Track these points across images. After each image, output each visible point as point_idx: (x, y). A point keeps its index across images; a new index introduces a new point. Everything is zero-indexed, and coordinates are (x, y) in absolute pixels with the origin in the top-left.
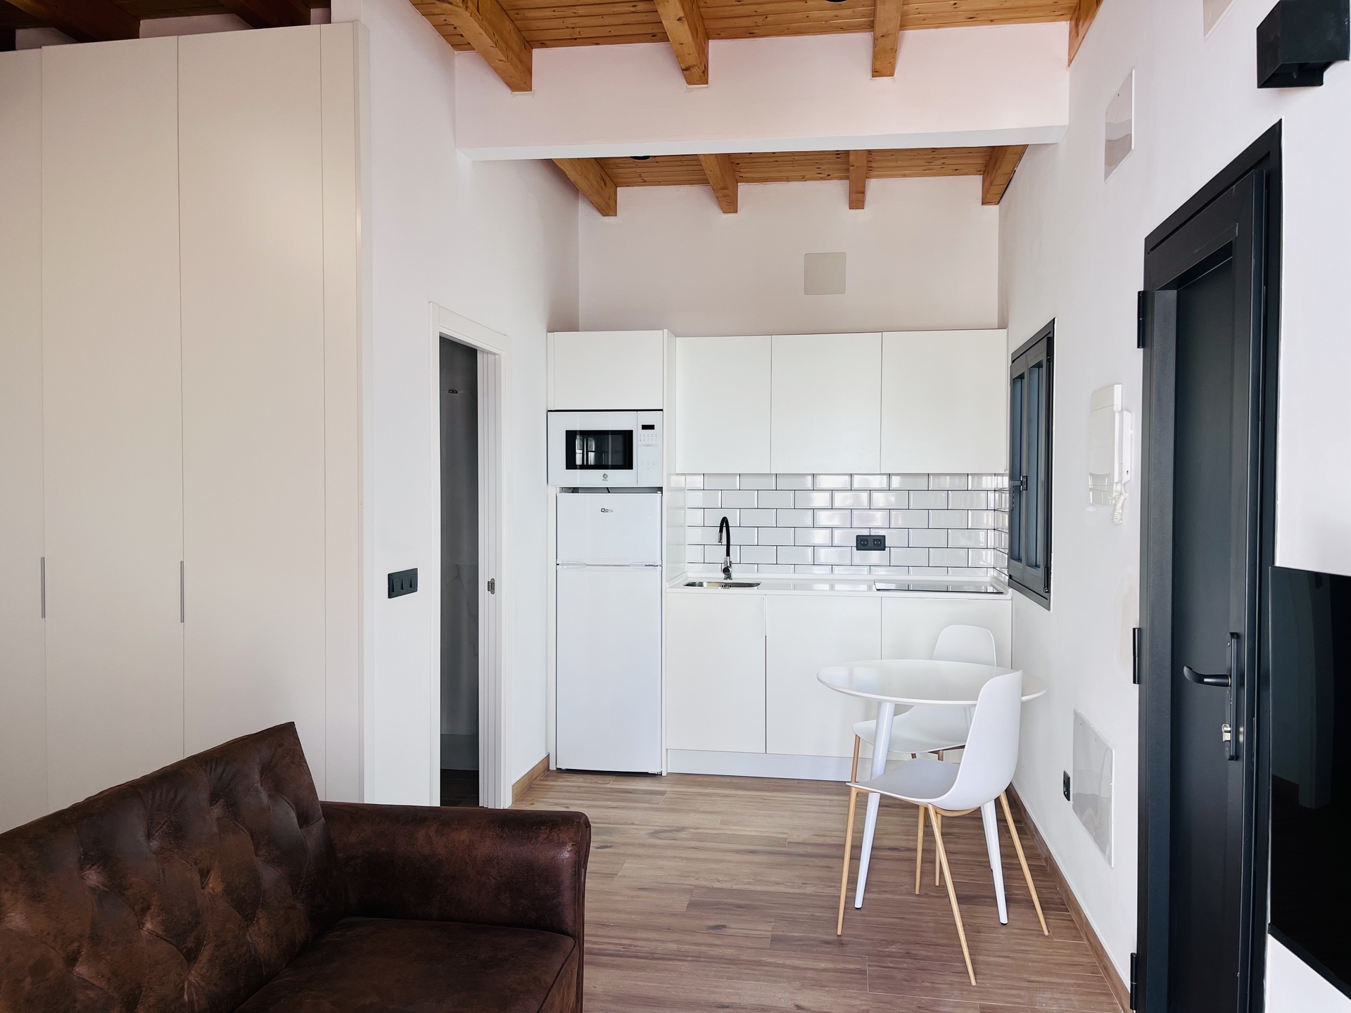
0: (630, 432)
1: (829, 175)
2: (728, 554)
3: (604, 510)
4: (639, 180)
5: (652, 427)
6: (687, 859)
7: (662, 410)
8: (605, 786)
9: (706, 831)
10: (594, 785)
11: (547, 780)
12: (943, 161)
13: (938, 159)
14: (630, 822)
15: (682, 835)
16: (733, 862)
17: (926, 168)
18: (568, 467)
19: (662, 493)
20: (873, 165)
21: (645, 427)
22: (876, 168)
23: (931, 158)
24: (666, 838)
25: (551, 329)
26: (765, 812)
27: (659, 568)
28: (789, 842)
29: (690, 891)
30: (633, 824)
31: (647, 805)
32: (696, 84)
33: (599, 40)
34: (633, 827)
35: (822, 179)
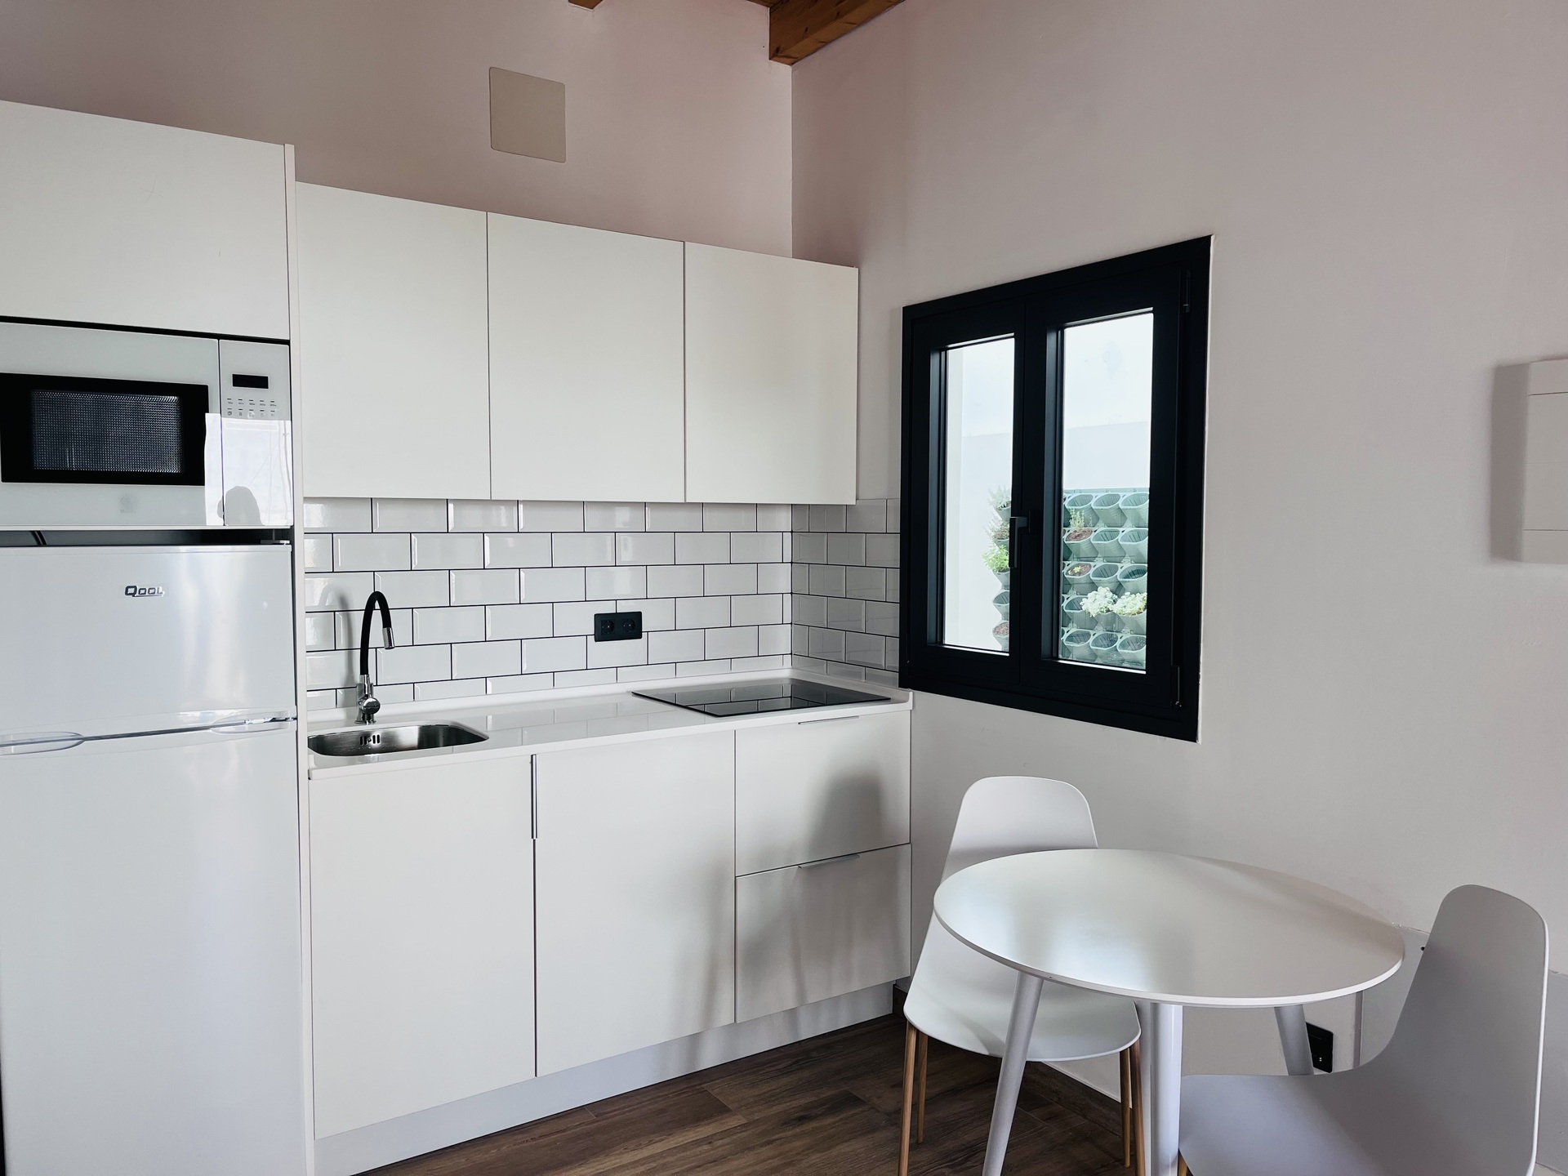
0: (200, 390)
2: (364, 670)
3: (132, 591)
5: (261, 382)
7: (287, 342)
19: (292, 543)
21: (240, 381)
27: (291, 724)
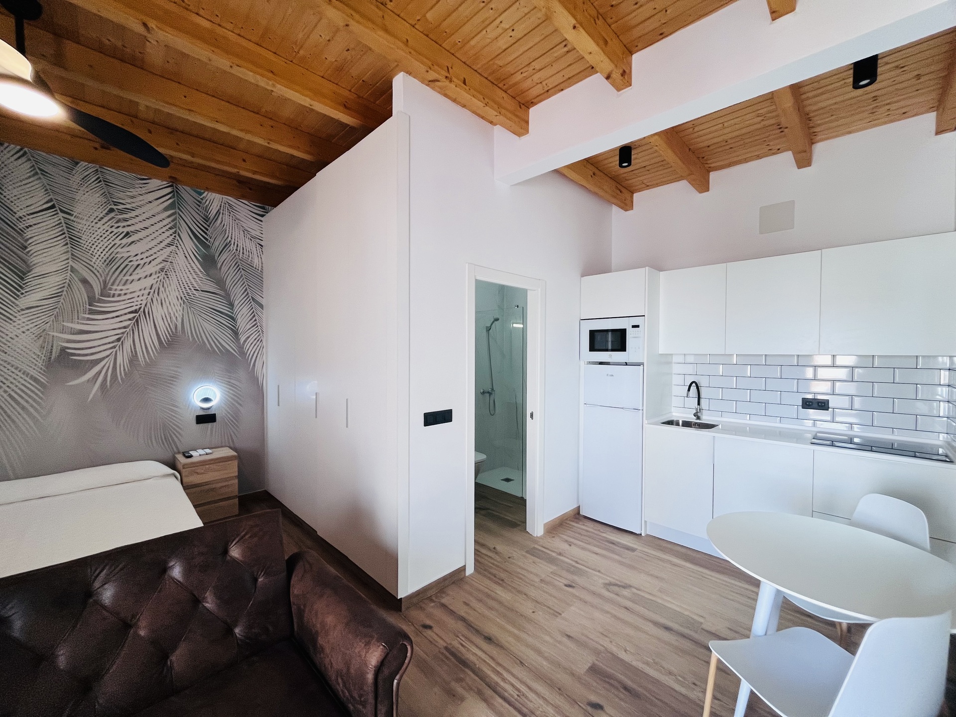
0: (625, 330)
1: (779, 149)
2: (699, 404)
3: (608, 375)
4: (644, 186)
5: (638, 326)
6: (615, 617)
7: (644, 316)
8: (601, 534)
9: (643, 594)
10: (595, 532)
11: (573, 521)
12: (887, 107)
13: (881, 107)
14: (598, 569)
15: (625, 592)
16: (648, 634)
17: (869, 120)
18: (591, 350)
19: (644, 366)
20: (815, 130)
21: (634, 327)
22: (820, 131)
23: (873, 109)
24: (613, 592)
25: (583, 276)
26: (697, 589)
27: (641, 411)
28: (702, 629)
29: (597, 652)
30: (599, 571)
31: (616, 557)
32: (623, 89)
33: (562, 86)
34: (598, 573)
35: (774, 154)
